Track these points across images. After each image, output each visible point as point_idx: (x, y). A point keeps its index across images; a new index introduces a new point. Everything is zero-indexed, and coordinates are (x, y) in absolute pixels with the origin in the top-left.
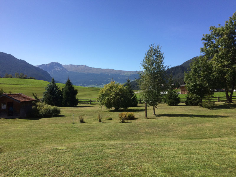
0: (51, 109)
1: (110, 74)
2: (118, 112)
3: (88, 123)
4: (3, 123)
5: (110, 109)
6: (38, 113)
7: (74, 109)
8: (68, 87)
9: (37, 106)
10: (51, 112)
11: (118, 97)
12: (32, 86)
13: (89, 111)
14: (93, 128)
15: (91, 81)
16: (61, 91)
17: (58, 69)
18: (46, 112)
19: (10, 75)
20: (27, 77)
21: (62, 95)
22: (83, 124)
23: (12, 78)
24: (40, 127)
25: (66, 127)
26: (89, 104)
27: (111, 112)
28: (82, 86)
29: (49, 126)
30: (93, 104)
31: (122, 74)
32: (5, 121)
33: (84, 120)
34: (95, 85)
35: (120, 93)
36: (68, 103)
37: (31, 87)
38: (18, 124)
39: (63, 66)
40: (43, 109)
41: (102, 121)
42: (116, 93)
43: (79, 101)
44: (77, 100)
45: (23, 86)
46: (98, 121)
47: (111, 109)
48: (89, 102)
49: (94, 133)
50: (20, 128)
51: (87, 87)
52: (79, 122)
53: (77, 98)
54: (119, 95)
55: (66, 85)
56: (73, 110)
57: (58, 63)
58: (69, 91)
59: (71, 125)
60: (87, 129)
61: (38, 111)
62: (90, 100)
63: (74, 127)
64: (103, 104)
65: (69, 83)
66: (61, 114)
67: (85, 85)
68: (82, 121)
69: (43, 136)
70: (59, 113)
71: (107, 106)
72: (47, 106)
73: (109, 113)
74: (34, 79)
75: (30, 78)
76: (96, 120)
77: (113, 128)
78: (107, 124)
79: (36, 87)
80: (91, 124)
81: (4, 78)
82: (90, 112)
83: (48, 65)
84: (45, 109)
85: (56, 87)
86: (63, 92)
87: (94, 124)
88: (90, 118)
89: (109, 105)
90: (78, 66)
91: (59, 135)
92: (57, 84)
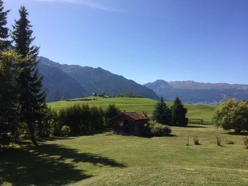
0: (162, 128)
1: (222, 90)
2: (239, 135)
3: (205, 146)
4: (121, 139)
5: (228, 131)
6: (150, 132)
7: (185, 129)
8: (177, 105)
9: (149, 124)
10: (162, 131)
11: (239, 117)
12: (139, 104)
13: (202, 132)
14: (211, 152)
15: (199, 97)
16: (170, 109)
17: (163, 87)
18: (157, 131)
19: (121, 94)
20: (136, 96)
21: (171, 113)
22: (198, 146)
23: (123, 97)
24: (155, 145)
25: (180, 148)
26: (200, 124)
27: (231, 135)
28: (189, 104)
29: (163, 145)
30: (205, 124)
31: (239, 89)
32: (122, 137)
33: (199, 142)
34: (204, 102)
35: (242, 112)
36: (177, 122)
37: (139, 106)
38: (134, 140)
39: (169, 83)
40: (155, 128)
41: (222, 145)
42: (236, 112)
43: (189, 120)
44: (187, 119)
45: (132, 104)
46: (217, 144)
47: (230, 131)
48: (201, 122)
49: (214, 157)
50: (137, 144)
51: (195, 104)
52: (193, 143)
53: (186, 117)
54: (241, 114)
55: (175, 103)
56: (183, 130)
57: (163, 80)
58: (178, 109)
59: (185, 147)
60: (205, 152)
61: (150, 129)
62: (202, 120)
63: (190, 149)
64: (219, 125)
65: (178, 101)
66: (172, 133)
67: (192, 103)
68: (197, 143)
69: (160, 155)
70: (170, 133)
71: (224, 127)
72: (158, 125)
73: (228, 135)
74: (142, 97)
75: (138, 96)
76: (212, 143)
77: (238, 154)
78: (228, 149)
79: (144, 106)
80: (209, 147)
81: (116, 97)
82: (203, 134)
83: (154, 83)
84: (157, 128)
85: (165, 105)
86: (172, 111)
87: (212, 148)
88: (205, 140)
89: (226, 126)
90: (184, 82)
91: (176, 156)
92: (165, 102)
